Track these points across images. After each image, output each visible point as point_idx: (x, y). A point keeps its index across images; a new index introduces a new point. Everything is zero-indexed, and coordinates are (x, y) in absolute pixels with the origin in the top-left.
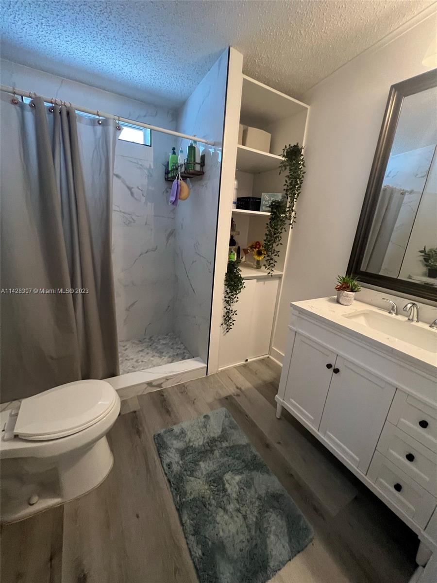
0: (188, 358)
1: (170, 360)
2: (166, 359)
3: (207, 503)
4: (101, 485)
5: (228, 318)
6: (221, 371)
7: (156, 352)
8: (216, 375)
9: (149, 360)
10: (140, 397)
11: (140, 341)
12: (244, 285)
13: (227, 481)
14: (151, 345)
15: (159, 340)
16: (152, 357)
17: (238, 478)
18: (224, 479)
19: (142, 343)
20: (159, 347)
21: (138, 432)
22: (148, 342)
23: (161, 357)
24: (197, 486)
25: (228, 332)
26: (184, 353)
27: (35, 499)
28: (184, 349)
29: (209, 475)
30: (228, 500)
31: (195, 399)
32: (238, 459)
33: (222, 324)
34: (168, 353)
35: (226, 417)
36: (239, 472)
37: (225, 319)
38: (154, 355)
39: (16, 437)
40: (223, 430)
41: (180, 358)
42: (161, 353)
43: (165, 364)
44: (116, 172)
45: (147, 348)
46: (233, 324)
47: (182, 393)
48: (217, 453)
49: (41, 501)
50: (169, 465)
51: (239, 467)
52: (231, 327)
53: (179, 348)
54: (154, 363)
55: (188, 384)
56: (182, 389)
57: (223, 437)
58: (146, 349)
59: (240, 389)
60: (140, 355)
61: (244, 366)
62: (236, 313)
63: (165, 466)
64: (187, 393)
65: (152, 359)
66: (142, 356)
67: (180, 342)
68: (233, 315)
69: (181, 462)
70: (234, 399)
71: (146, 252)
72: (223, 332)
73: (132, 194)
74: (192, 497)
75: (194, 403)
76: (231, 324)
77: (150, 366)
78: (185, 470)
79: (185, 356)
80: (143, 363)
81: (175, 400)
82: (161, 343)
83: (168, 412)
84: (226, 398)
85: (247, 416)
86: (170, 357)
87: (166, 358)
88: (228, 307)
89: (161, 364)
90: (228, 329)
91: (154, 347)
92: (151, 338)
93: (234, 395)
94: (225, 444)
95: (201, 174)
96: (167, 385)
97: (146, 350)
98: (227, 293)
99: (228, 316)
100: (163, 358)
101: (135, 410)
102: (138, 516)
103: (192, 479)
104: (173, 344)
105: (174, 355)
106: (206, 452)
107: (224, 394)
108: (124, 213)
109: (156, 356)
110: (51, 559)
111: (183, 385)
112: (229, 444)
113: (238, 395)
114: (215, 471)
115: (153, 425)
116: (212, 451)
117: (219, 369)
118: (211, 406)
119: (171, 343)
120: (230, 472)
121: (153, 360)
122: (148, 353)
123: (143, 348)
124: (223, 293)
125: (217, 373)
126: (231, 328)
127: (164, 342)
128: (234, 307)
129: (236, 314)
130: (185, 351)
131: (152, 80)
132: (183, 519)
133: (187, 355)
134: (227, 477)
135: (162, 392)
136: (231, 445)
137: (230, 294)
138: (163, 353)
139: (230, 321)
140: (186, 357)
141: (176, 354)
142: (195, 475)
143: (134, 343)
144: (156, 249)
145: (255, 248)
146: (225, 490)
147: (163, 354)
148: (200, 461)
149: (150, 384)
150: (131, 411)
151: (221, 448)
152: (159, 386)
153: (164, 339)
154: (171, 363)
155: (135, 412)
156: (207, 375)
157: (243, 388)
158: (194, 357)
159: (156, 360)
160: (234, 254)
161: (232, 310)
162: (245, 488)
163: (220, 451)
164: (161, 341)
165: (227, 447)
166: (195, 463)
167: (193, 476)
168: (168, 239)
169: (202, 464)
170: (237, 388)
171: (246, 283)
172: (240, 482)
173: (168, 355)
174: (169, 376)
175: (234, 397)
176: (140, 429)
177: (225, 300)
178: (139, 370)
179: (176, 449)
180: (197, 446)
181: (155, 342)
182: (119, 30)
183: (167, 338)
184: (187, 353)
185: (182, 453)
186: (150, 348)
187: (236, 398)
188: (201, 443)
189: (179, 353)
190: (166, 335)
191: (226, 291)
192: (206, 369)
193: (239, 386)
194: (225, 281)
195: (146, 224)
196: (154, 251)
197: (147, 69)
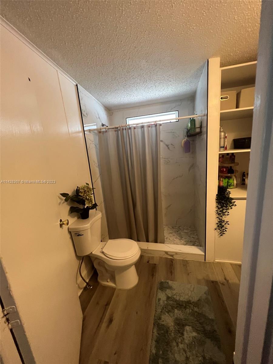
0: (197, 246)
1: (185, 243)
2: (183, 242)
3: (169, 332)
4: (130, 290)
5: (221, 226)
6: (218, 263)
7: (179, 236)
8: (212, 263)
9: (173, 239)
10: (161, 258)
11: (173, 227)
12: (234, 204)
13: (186, 330)
14: (177, 231)
15: (184, 229)
16: (176, 238)
17: (194, 334)
18: (185, 328)
19: (173, 229)
20: (182, 233)
22: (177, 229)
23: (180, 240)
24: (168, 320)
25: (221, 235)
26: (196, 241)
27: (109, 280)
28: (197, 239)
29: (177, 319)
30: (182, 341)
31: (190, 273)
32: (200, 323)
33: (216, 229)
35: (205, 293)
36: (197, 331)
37: (218, 226)
38: (177, 238)
39: (103, 253)
41: (192, 244)
42: (181, 238)
43: (181, 245)
44: (161, 139)
46: (226, 231)
47: (184, 265)
48: (188, 311)
49: (110, 282)
50: (159, 299)
51: (199, 329)
52: (224, 232)
53: (194, 238)
54: (175, 242)
55: (190, 261)
56: (185, 263)
57: (197, 304)
58: (174, 233)
59: (228, 281)
60: (170, 235)
61: (240, 266)
62: (228, 223)
63: (157, 299)
64: (186, 267)
65: (175, 239)
66: (170, 236)
67: (196, 234)
68: (226, 224)
69: (165, 302)
70: (218, 285)
71: (177, 178)
72: (219, 235)
73: (169, 148)
74: (163, 323)
75: (188, 274)
76: (224, 230)
77: (172, 243)
78: (166, 307)
79: (196, 243)
80: (170, 240)
81: (178, 269)
82: (184, 231)
83: (171, 272)
84: (213, 282)
85: (223, 302)
86: (185, 241)
87: (184, 241)
88: (220, 218)
89: (179, 244)
90: (222, 234)
91: (179, 233)
92: (180, 227)
93: (220, 283)
94: (196, 309)
95: (200, 133)
96: (176, 257)
98: (219, 208)
99: (221, 224)
102: (137, 313)
103: (167, 314)
104: (191, 234)
105: (188, 241)
106: (182, 305)
107: (212, 278)
108: (165, 158)
109: (178, 239)
110: (106, 305)
111: (187, 261)
113: (223, 284)
114: (182, 320)
115: (161, 275)
116: (185, 308)
117: (216, 261)
118: (199, 282)
119: (190, 233)
120: (191, 327)
121: (175, 240)
122: (174, 235)
123: (173, 232)
124: (215, 208)
125: (213, 263)
126: (224, 234)
127: (186, 232)
128: (225, 218)
129: (228, 224)
130: (197, 240)
132: (154, 330)
133: (197, 243)
134: (188, 328)
135: (173, 260)
136: (200, 312)
137: (221, 209)
138: (182, 238)
139: (223, 228)
140: (196, 245)
141: (190, 240)
143: (169, 227)
144: (182, 176)
146: (183, 334)
147: (183, 239)
148: (176, 308)
149: (166, 253)
150: (154, 263)
151: (192, 310)
152: (172, 256)
153: (187, 229)
154: (184, 245)
155: (155, 264)
156: (205, 261)
157: (230, 281)
158: (200, 246)
159: (177, 241)
160: (234, 180)
161: (224, 221)
162: (196, 343)
163: (190, 311)
164: (184, 230)
165: (196, 312)
166: (173, 308)
167: (168, 313)
168: (189, 170)
169: (176, 311)
170: (225, 279)
171: (237, 202)
172: (195, 338)
173: (185, 240)
174: (178, 252)
175: (219, 283)
176: (154, 274)
177: (217, 213)
178: (166, 243)
179: (166, 294)
180: (178, 299)
181: (181, 230)
182: (152, 83)
183: (189, 229)
184: (198, 242)
185: (168, 298)
186: (176, 233)
187: (220, 285)
188: (181, 299)
189: (192, 240)
190: (189, 227)
191: (217, 207)
192: (204, 256)
193: (228, 278)
194: (216, 199)
195: (176, 162)
196: (181, 177)
197: (169, 89)
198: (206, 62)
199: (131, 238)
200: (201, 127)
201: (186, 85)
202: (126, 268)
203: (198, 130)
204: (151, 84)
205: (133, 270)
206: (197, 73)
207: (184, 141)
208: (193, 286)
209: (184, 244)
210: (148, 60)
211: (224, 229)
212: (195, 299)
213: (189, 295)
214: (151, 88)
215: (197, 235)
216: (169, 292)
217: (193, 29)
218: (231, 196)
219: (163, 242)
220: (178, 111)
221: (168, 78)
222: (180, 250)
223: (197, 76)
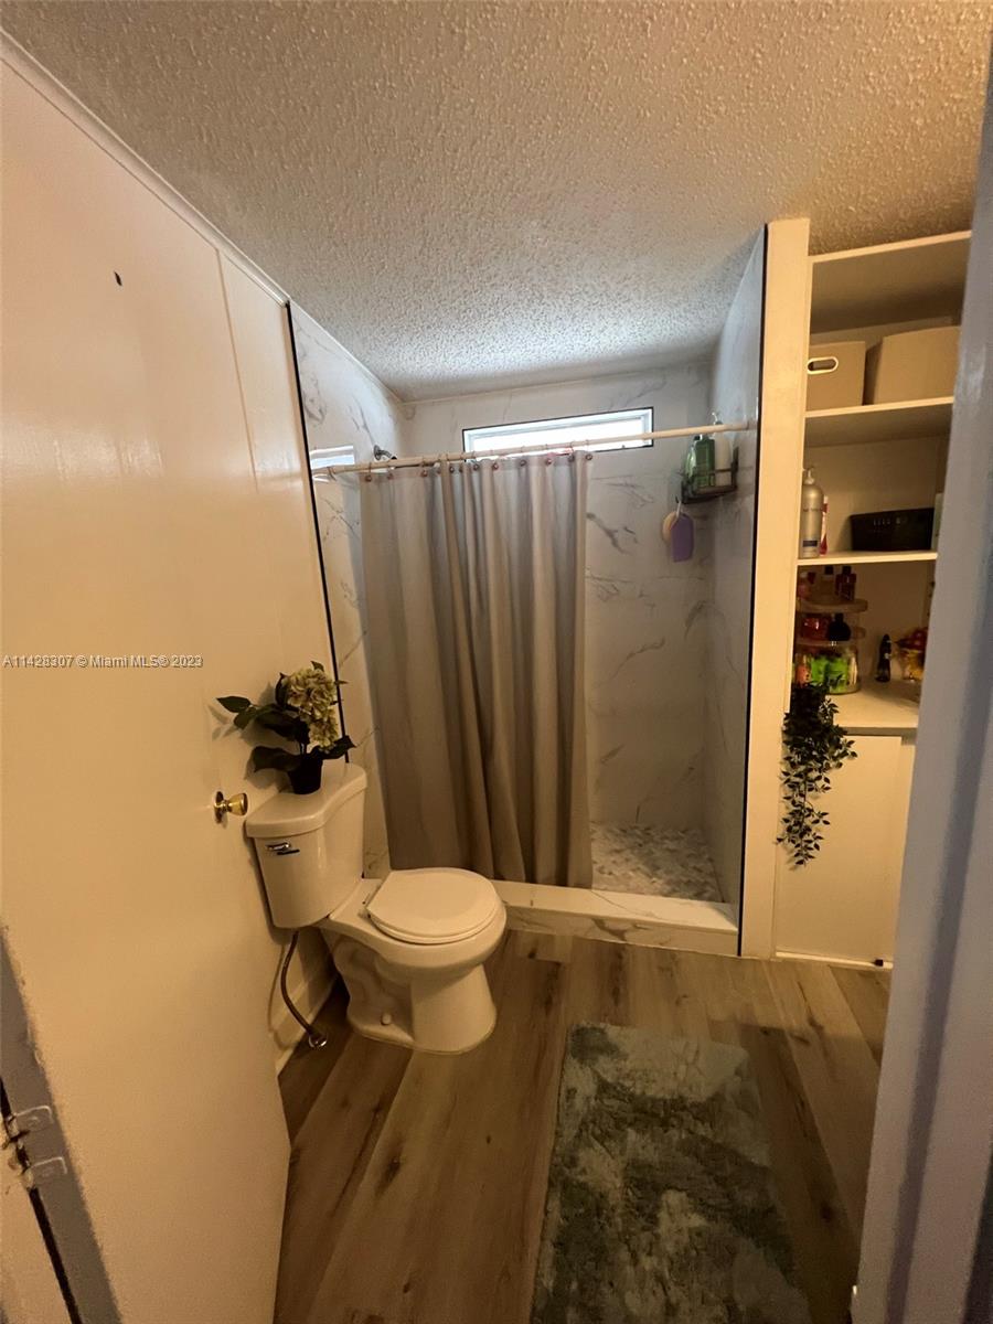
0: (710, 899)
1: (668, 888)
2: (659, 883)
3: (605, 1213)
4: (464, 1055)
5: (799, 830)
6: (786, 962)
7: (645, 864)
8: (764, 965)
9: (624, 875)
10: (579, 941)
11: (624, 831)
12: (850, 750)
13: (668, 1206)
14: (640, 846)
15: (664, 838)
16: (633, 870)
17: (697, 1221)
18: (663, 1199)
19: (625, 836)
20: (658, 854)
21: (548, 1004)
22: (639, 837)
23: (651, 877)
24: (603, 1169)
25: (801, 862)
26: (706, 883)
27: (387, 1019)
28: (711, 875)
29: (633, 1165)
30: (650, 1243)
31: (685, 996)
32: (716, 1180)
33: (780, 840)
34: (667, 872)
35: (738, 1072)
36: (702, 1206)
37: (789, 829)
38: (639, 869)
39: (369, 917)
40: (717, 1098)
41: (691, 894)
42: (654, 868)
43: (654, 894)
44: (588, 510)
45: (632, 848)
46: (817, 847)
47: (661, 969)
48: (676, 1135)
49: (393, 1026)
50: (571, 1093)
51: (711, 1202)
52: (811, 853)
53: (700, 871)
54: (632, 883)
55: (685, 956)
56: (667, 962)
57: (708, 1111)
58: (628, 851)
59: (819, 1029)
60: (613, 859)
61: (865, 974)
62: (825, 818)
63: (563, 1089)
64: (672, 976)
65: (631, 873)
66: (614, 862)
67: (707, 856)
68: (817, 822)
69: (593, 1102)
70: (785, 1043)
71: (642, 651)
72: (790, 861)
73: (615, 543)
74: (582, 1179)
75: (678, 1003)
76: (812, 845)
77: (622, 887)
78: (594, 1122)
79: (706, 891)
80: (611, 877)
81: (641, 978)
82: (665, 846)
83: (616, 993)
84: (766, 1031)
85: (802, 1104)
86: (668, 883)
87: (661, 882)
88: (799, 799)
89: (644, 891)
90: (802, 857)
91: (646, 851)
92: (648, 829)
93: (791, 1035)
94: (702, 1130)
95: (732, 490)
96: (632, 939)
97: (627, 854)
98: (793, 765)
99: (798, 823)
100: (654, 879)
101: (560, 961)
102: (489, 1140)
103: (598, 1146)
104: (689, 856)
105: (678, 883)
106: (652, 1115)
107: (763, 1018)
108: (600, 579)
109: (642, 872)
110: (377, 1110)
111: (673, 954)
112: (715, 1136)
113: (803, 1040)
114: (650, 1166)
115: (579, 1004)
116: (665, 1124)
117: (778, 954)
118: (715, 1030)
119: (686, 853)
120: (684, 1194)
121: (630, 878)
122: (627, 860)
123: (623, 847)
124: (781, 763)
125: (769, 963)
126: (811, 857)
127: (672, 847)
128: (816, 802)
129: (826, 823)
130: (709, 880)
131: (639, 338)
132: (550, 1205)
133: (710, 891)
134: (673, 1198)
135: (624, 949)
136: (719, 1141)
137: (802, 768)
138: (658, 868)
139: (806, 838)
140: (706, 895)
141: (685, 879)
142: (606, 1144)
143: (611, 831)
144: (662, 644)
145: (912, 647)
146: (653, 1220)
147: (659, 872)
148: (630, 1125)
149: (599, 922)
150: (555, 960)
151: (691, 1133)
152: (620, 934)
153: (678, 838)
154: (666, 895)
155: (558, 964)
156: (739, 954)
157: (828, 1031)
158: (723, 901)
159: (639, 879)
160: (849, 663)
161: (811, 811)
162: (703, 1254)
163: (684, 1136)
164: (666, 841)
165: (704, 1139)
166: (620, 1123)
167: (602, 1144)
168: (689, 622)
169: (632, 1135)
170: (812, 1022)
172: (699, 1234)
173: (668, 877)
174: (641, 922)
175: (789, 1038)
176: (554, 1000)
177: (788, 781)
178: (596, 889)
179: (595, 1072)
180: (638, 1092)
181: (653, 841)
182: (561, 306)
183: (682, 838)
184: (713, 887)
185: (603, 1087)
186: (636, 851)
187: (792, 1043)
188: (650, 1093)
189: (693, 880)
190: (683, 832)
191: (788, 758)
192: (736, 938)
193: (820, 1020)
194: (785, 732)
195: (641, 595)
196: (657, 648)
197: (623, 329)
198: (757, 234)
199: (472, 868)
200: (734, 467)
201: (683, 314)
202: (450, 975)
203: (723, 480)
204: (558, 308)
205: (477, 981)
206: (725, 271)
207: (675, 517)
208: (694, 1047)
209: (665, 891)
210: (548, 222)
211: (810, 842)
212: (702, 1093)
213: (681, 1077)
214: (559, 322)
215: (711, 860)
216: (607, 1068)
217: (716, 112)
218: (839, 721)
219: (585, 884)
220: (652, 408)
221: (620, 286)
222: (652, 915)
223: (724, 283)
